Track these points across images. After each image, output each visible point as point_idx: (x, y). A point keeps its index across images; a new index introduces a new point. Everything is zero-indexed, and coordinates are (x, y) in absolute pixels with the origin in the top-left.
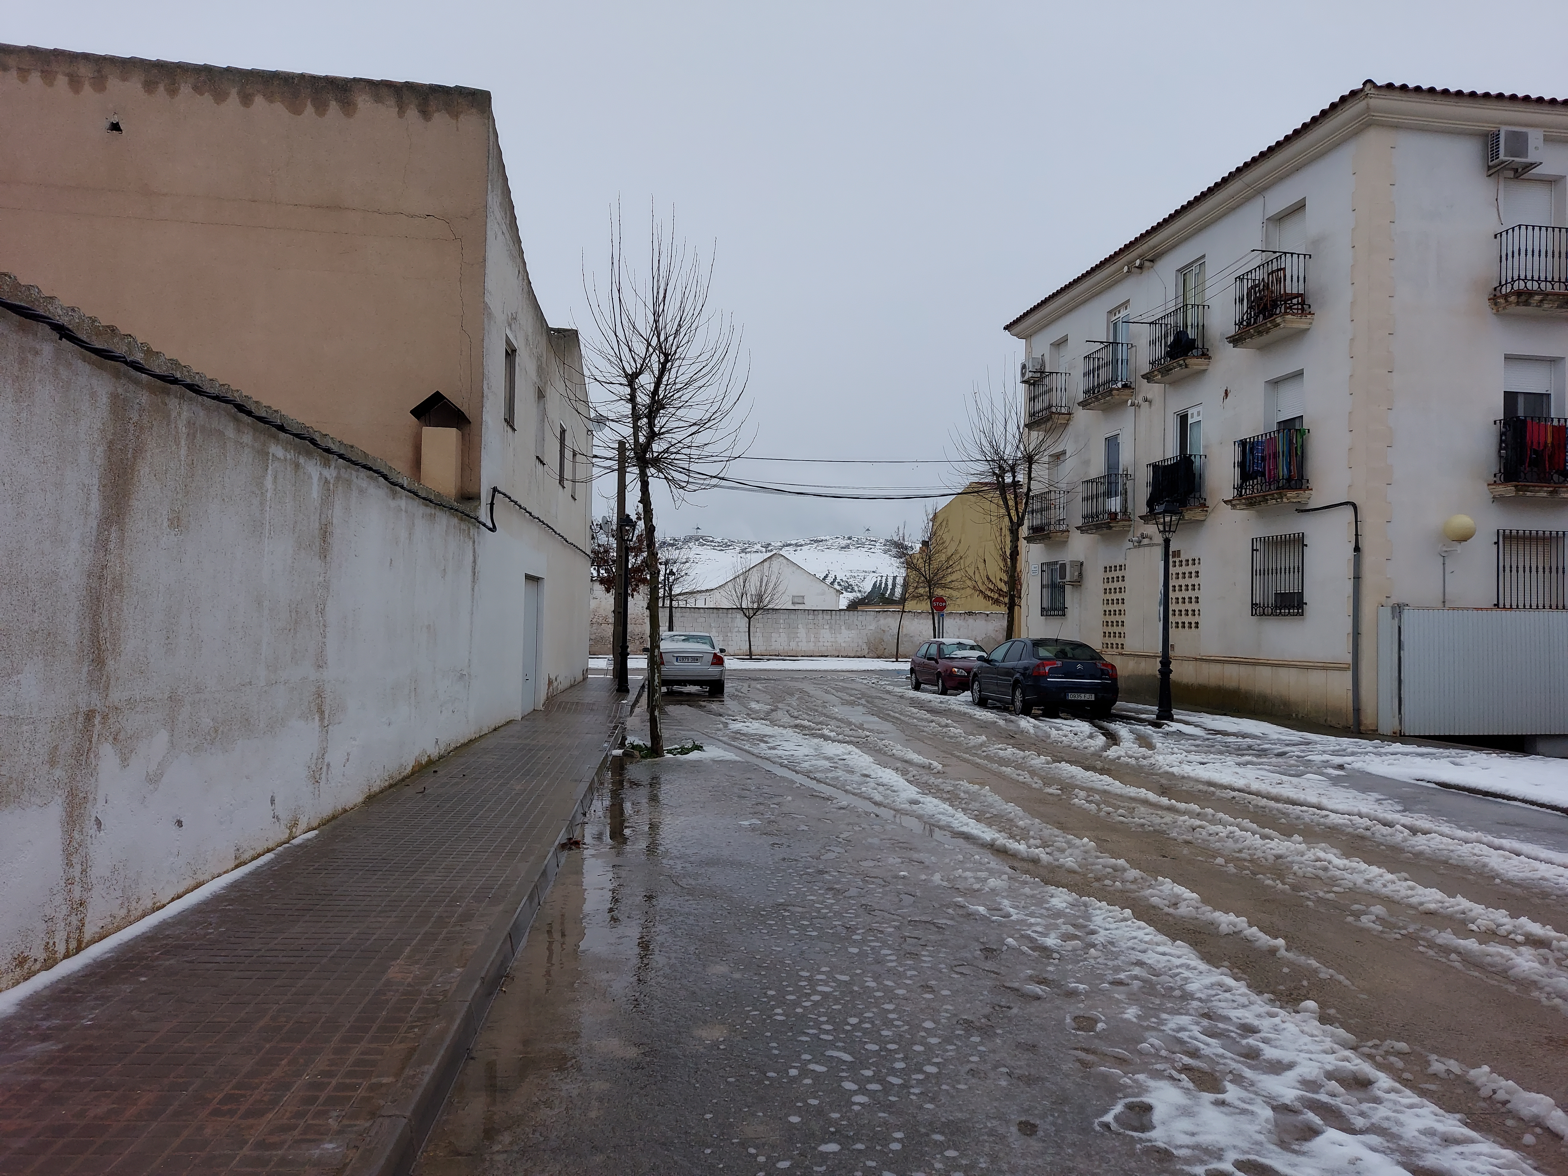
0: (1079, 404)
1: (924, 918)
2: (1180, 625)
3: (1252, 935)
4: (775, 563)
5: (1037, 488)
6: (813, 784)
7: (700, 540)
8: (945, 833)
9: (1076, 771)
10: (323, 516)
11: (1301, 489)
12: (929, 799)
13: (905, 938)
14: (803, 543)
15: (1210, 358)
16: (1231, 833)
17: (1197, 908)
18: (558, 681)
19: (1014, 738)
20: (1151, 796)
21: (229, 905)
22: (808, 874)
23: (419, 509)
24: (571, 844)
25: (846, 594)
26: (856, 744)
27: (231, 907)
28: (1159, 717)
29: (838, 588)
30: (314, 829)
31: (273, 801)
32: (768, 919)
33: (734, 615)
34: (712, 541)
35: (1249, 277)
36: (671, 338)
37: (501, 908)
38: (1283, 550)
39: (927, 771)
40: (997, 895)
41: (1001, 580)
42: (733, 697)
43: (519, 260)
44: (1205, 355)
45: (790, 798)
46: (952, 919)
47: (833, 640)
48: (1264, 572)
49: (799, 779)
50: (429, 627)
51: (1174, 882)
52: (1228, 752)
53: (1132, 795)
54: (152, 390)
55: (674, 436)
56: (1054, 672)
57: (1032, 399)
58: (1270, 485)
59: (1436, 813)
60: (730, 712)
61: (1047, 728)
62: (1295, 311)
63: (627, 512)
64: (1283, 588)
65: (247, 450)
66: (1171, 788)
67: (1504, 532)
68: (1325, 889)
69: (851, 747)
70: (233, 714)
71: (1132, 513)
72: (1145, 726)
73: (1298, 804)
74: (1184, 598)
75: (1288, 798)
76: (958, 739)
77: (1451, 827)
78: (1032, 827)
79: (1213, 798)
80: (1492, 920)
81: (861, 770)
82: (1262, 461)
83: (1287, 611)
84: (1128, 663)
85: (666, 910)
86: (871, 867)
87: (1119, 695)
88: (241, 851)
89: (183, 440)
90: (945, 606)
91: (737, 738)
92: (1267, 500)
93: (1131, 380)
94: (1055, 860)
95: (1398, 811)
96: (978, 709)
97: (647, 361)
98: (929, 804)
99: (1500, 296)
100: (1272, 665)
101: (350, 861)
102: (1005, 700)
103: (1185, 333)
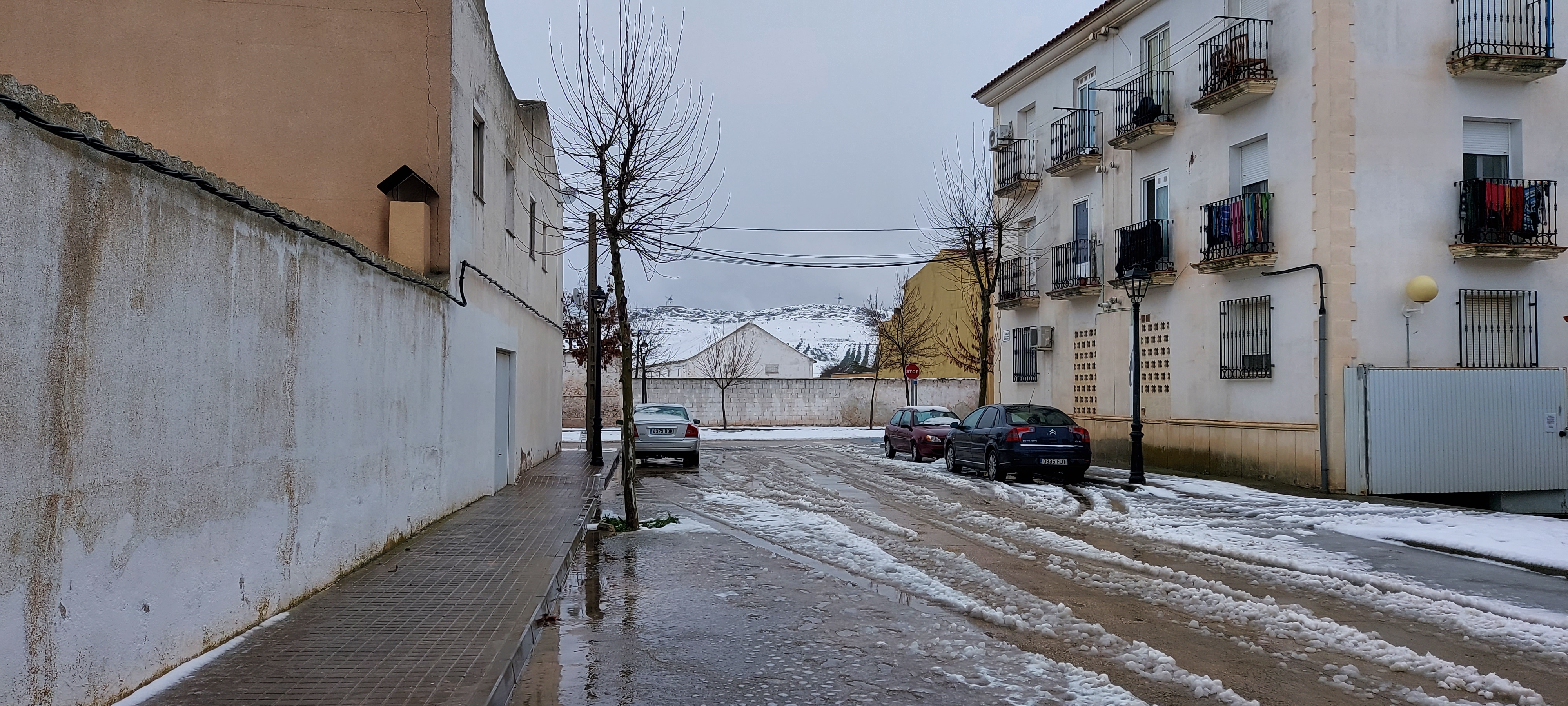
0: (1047, 171)
1: (902, 688)
2: (1151, 389)
3: (1227, 698)
4: (748, 332)
5: (1007, 254)
6: (789, 555)
7: (673, 311)
8: (921, 601)
9: (1050, 536)
10: (289, 293)
11: (1267, 252)
12: (905, 567)
14: (776, 312)
15: (1175, 124)
16: (1204, 595)
17: (1173, 671)
18: (531, 455)
19: (988, 504)
20: (1125, 560)
21: (198, 690)
22: (786, 645)
23: (387, 285)
24: (547, 620)
25: (819, 363)
26: (831, 513)
27: (200, 693)
28: (1131, 481)
29: (812, 356)
30: (284, 611)
31: (242, 584)
32: (747, 692)
33: (707, 386)
34: (684, 312)
35: (1213, 43)
36: (640, 110)
37: (476, 687)
38: (1250, 313)
39: (903, 539)
40: (975, 662)
41: (973, 346)
42: (708, 468)
43: (485, 32)
44: (1171, 121)
45: (766, 569)
46: (931, 688)
47: (807, 409)
48: (1232, 335)
49: (775, 549)
50: (399, 403)
51: (1149, 645)
52: (1199, 514)
53: (1106, 559)
54: (112, 168)
55: (644, 207)
56: (1027, 437)
57: (1001, 166)
58: (1236, 249)
59: (1404, 571)
60: (705, 484)
61: (1021, 494)
62: (1258, 77)
63: (599, 284)
64: (1251, 351)
65: (210, 228)
66: (1144, 551)
67: (1466, 293)
68: (1298, 650)
69: (826, 517)
70: (200, 496)
71: (1101, 278)
72: (1118, 489)
73: (1269, 565)
74: (1154, 362)
75: (1260, 559)
76: (933, 507)
77: (1419, 585)
78: (1008, 594)
79: (1186, 560)
80: (1461, 677)
81: (837, 540)
82: (1228, 225)
83: (1255, 373)
84: (1099, 427)
85: (643, 685)
86: (848, 637)
87: (1092, 459)
88: (210, 635)
89: (145, 219)
90: (918, 373)
91: (713, 510)
92: (1234, 263)
93: (1098, 147)
94: (1031, 626)
95: (1367, 570)
96: (952, 476)
97: (616, 133)
98: (905, 573)
99: (1457, 60)
100: (1241, 427)
101: (322, 642)
102: (979, 466)
103: (1150, 99)
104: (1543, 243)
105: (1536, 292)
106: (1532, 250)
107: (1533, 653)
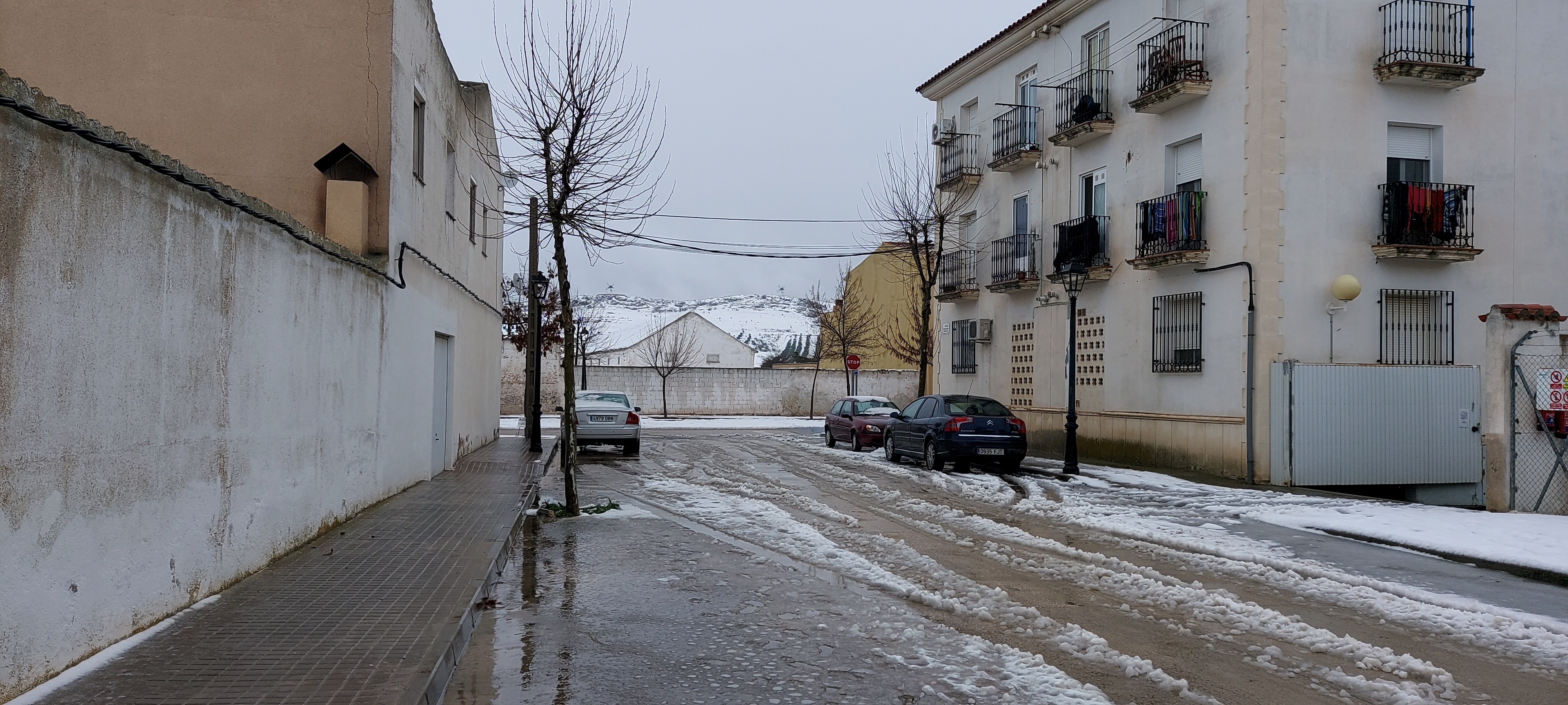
0: (989, 165)
1: (843, 668)
2: (1085, 381)
3: (1157, 677)
4: (690, 321)
5: (948, 247)
6: (731, 540)
7: (615, 299)
8: (863, 585)
9: (987, 523)
10: (224, 271)
11: (1199, 249)
12: (845, 552)
13: (825, 688)
14: (717, 301)
15: (1113, 122)
16: (1135, 580)
17: (1105, 652)
18: (469, 441)
19: (926, 492)
20: (1060, 546)
21: (127, 672)
22: (728, 628)
23: (324, 264)
24: (487, 604)
25: (760, 353)
26: (772, 500)
27: (130, 674)
28: (1066, 471)
29: (753, 347)
30: (215, 593)
31: (172, 565)
32: (690, 673)
33: (648, 375)
34: (625, 300)
35: (1151, 44)
36: (586, 93)
37: (416, 668)
38: (1182, 309)
39: (844, 526)
40: (914, 644)
41: (913, 338)
42: (648, 455)
43: (427, 11)
44: (1109, 119)
45: (708, 554)
46: (871, 668)
47: (748, 398)
48: (1164, 330)
49: (717, 535)
50: (335, 385)
51: (1082, 627)
52: (1130, 503)
53: (1041, 545)
54: (44, 137)
55: (589, 192)
56: (965, 427)
57: (945, 160)
58: (1170, 245)
59: (1325, 558)
60: (646, 471)
61: (959, 483)
62: (1194, 78)
63: (539, 269)
64: (1182, 346)
65: (143, 201)
66: (1077, 538)
67: (1387, 292)
68: (1224, 632)
69: (767, 504)
70: (130, 475)
71: (1040, 273)
72: (1052, 479)
73: (1197, 552)
74: (1089, 356)
75: (1188, 546)
76: (873, 494)
77: (1339, 572)
78: (946, 578)
79: (1118, 547)
80: (1377, 658)
81: (778, 526)
82: (1162, 222)
83: (1186, 367)
84: (1035, 419)
85: (586, 667)
86: (790, 620)
87: (1028, 450)
88: (139, 616)
89: (76, 189)
90: (859, 364)
91: (654, 496)
92: (1168, 260)
93: (1039, 143)
94: (969, 609)
95: (1289, 557)
96: (891, 465)
97: (561, 116)
98: (846, 558)
99: (1383, 67)
100: (1172, 420)
101: (256, 624)
102: (918, 456)
103: (1090, 97)
104: (1460, 245)
105: (1453, 292)
106: (1451, 252)
107: (1444, 635)
